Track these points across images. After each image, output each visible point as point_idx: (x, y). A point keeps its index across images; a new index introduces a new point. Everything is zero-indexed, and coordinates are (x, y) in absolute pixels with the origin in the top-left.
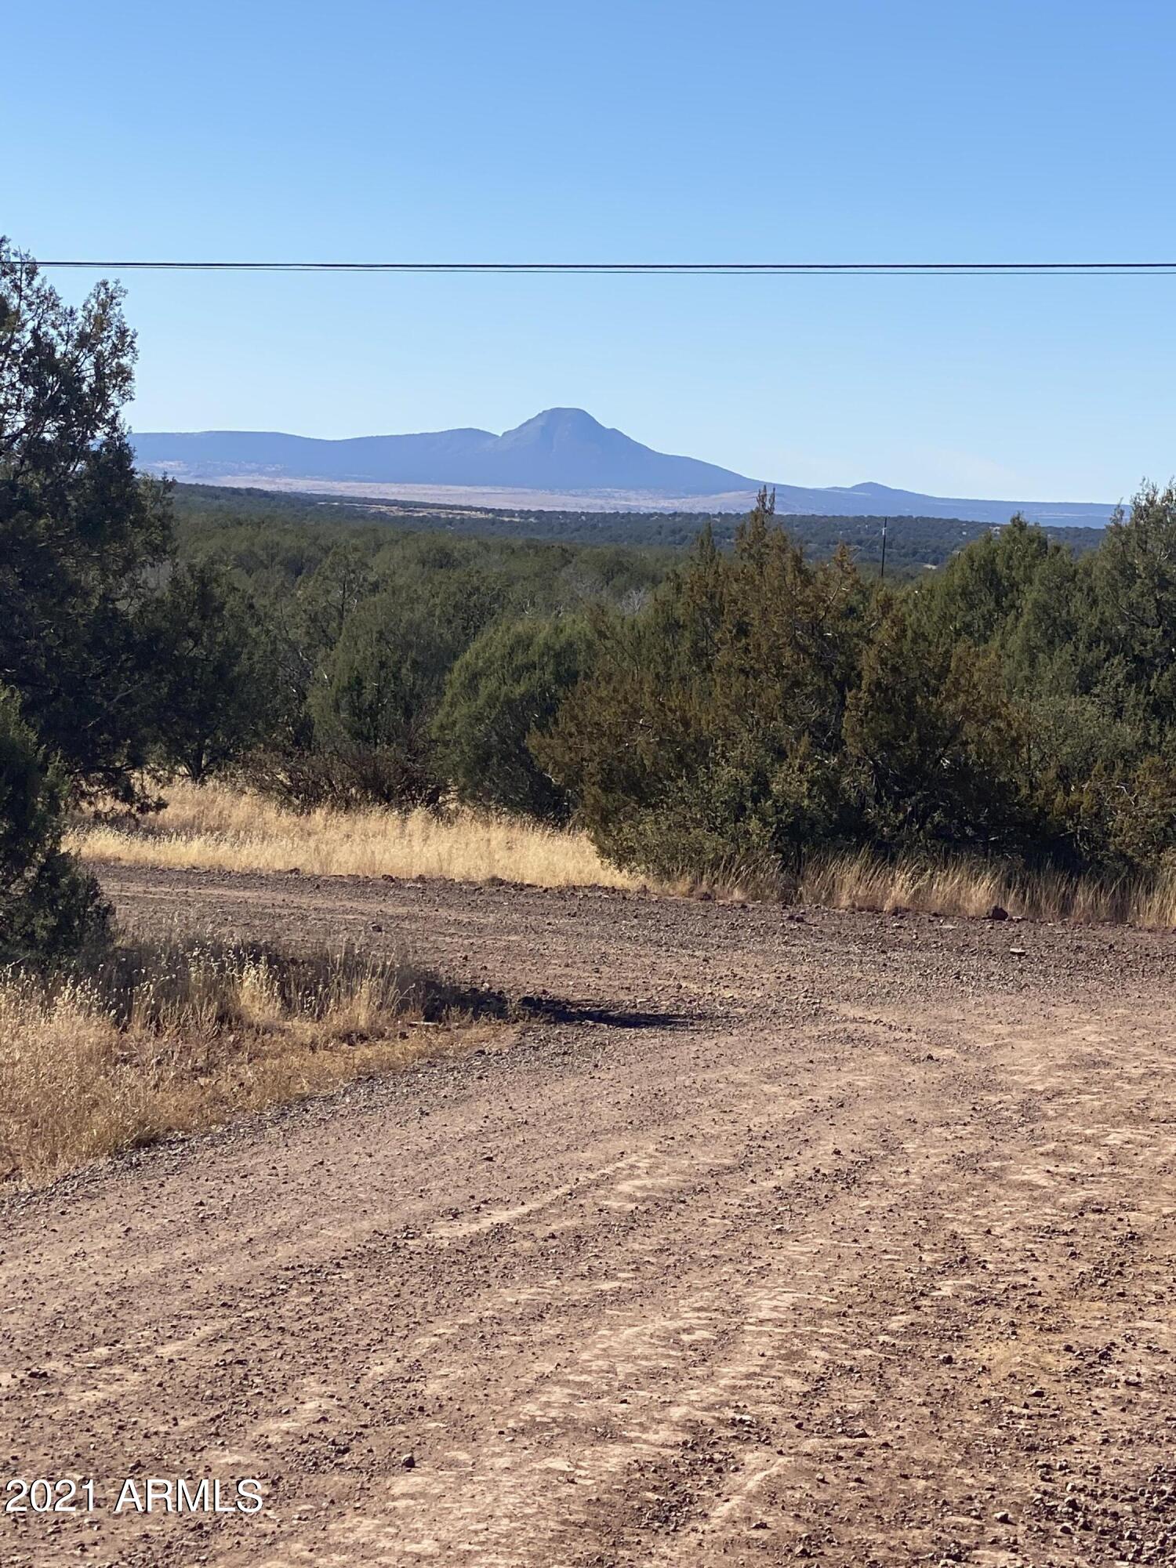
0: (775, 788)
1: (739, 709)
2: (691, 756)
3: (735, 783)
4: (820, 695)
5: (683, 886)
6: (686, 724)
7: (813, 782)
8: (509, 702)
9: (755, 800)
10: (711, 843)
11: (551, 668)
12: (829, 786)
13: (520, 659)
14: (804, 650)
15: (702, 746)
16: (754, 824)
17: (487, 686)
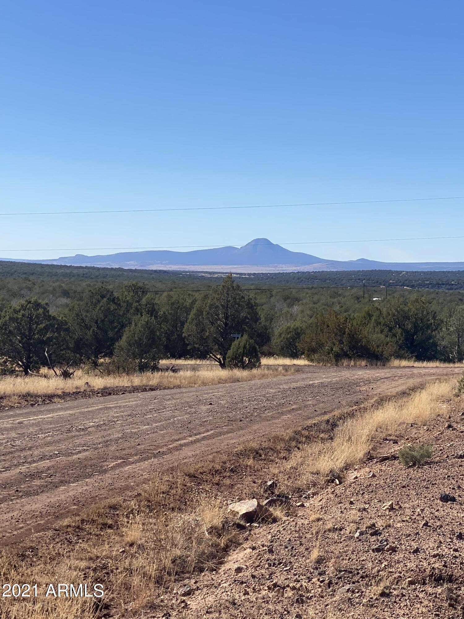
0: (334, 349)
1: (328, 338)
2: (321, 346)
3: (328, 349)
4: (340, 336)
5: (321, 364)
6: (320, 341)
7: (340, 348)
8: (287, 338)
9: (331, 351)
10: (325, 358)
11: (294, 332)
12: (342, 349)
13: (288, 331)
14: (337, 329)
15: (322, 344)
16: (331, 355)
17: (283, 336)
